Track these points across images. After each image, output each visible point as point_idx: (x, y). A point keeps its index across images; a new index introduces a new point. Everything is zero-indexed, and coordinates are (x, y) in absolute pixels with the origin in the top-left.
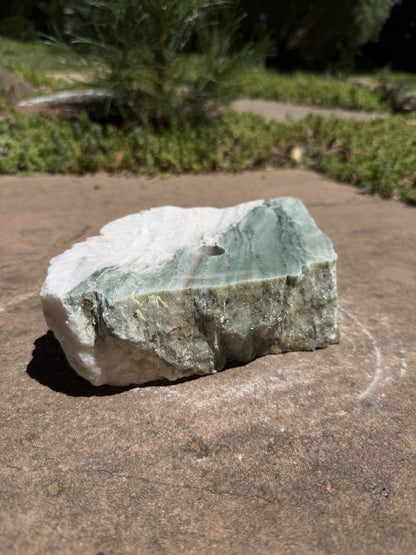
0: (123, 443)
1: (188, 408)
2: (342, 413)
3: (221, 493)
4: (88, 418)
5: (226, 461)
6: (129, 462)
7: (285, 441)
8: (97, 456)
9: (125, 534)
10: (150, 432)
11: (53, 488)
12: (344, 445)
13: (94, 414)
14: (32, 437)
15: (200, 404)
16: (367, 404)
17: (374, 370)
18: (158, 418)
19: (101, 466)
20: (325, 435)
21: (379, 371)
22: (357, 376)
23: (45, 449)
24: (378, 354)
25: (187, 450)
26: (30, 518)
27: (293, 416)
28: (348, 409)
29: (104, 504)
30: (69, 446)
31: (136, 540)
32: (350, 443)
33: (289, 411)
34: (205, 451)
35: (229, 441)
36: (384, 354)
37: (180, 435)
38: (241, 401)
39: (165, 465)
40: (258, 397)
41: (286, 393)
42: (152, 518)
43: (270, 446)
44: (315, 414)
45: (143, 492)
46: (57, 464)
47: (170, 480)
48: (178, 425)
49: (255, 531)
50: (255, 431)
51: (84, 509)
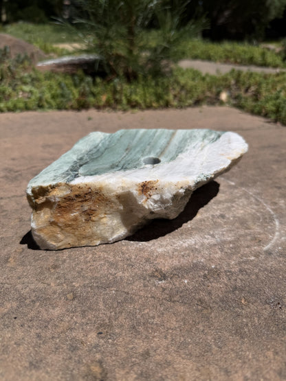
0: (113, 271)
1: (152, 252)
2: (253, 258)
3: (173, 302)
4: (91, 256)
5: (177, 283)
6: (116, 282)
7: (215, 273)
8: (96, 278)
9: (115, 323)
10: (129, 265)
11: (70, 296)
12: (254, 277)
13: (94, 254)
14: (55, 267)
15: (160, 250)
16: (269, 253)
17: (274, 233)
18: (133, 257)
19: (99, 284)
20: (241, 271)
21: (277, 233)
22: (262, 236)
23: (64, 274)
24: (277, 223)
25: (152, 276)
26: (57, 312)
27: (220, 259)
28: (257, 256)
29: (101, 306)
30: (79, 272)
31: (122, 326)
32: (257, 276)
33: (217, 256)
34: (164, 277)
35: (178, 272)
36: (281, 223)
37: (148, 267)
38: (186, 249)
39: (138, 284)
40: (197, 247)
41: (215, 245)
42: (131, 315)
43: (205, 276)
44: (235, 258)
45: (126, 300)
46: (72, 282)
47: (142, 293)
48: (146, 261)
49: (196, 324)
50: (195, 267)
51: (89, 308)
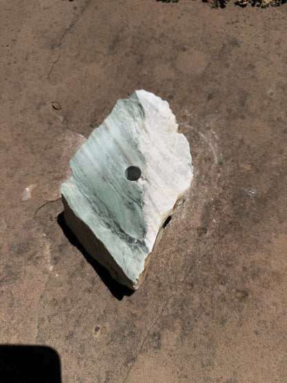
0: (184, 254)
1: (182, 222)
2: (219, 175)
3: (223, 236)
4: (163, 260)
5: (213, 226)
6: (193, 257)
7: (217, 202)
8: (183, 266)
9: (220, 273)
10: (184, 242)
11: (189, 287)
13: (162, 256)
14: (160, 285)
15: (183, 217)
16: (221, 163)
17: (208, 145)
18: (179, 235)
19: (190, 267)
20: (223, 188)
21: (210, 144)
22: (207, 154)
23: (169, 282)
24: (202, 135)
25: (200, 235)
27: (209, 191)
28: (219, 172)
29: (205, 274)
30: (173, 273)
31: (224, 271)
33: (206, 191)
34: (204, 230)
35: (205, 219)
36: (203, 133)
37: (193, 233)
38: (191, 202)
39: (202, 246)
40: (193, 195)
41: (197, 184)
42: (219, 262)
43: (216, 208)
44: (213, 183)
45: (209, 259)
46: (179, 281)
47: (209, 248)
48: (188, 230)
49: (241, 236)
50: (207, 207)
51: (204, 280)
